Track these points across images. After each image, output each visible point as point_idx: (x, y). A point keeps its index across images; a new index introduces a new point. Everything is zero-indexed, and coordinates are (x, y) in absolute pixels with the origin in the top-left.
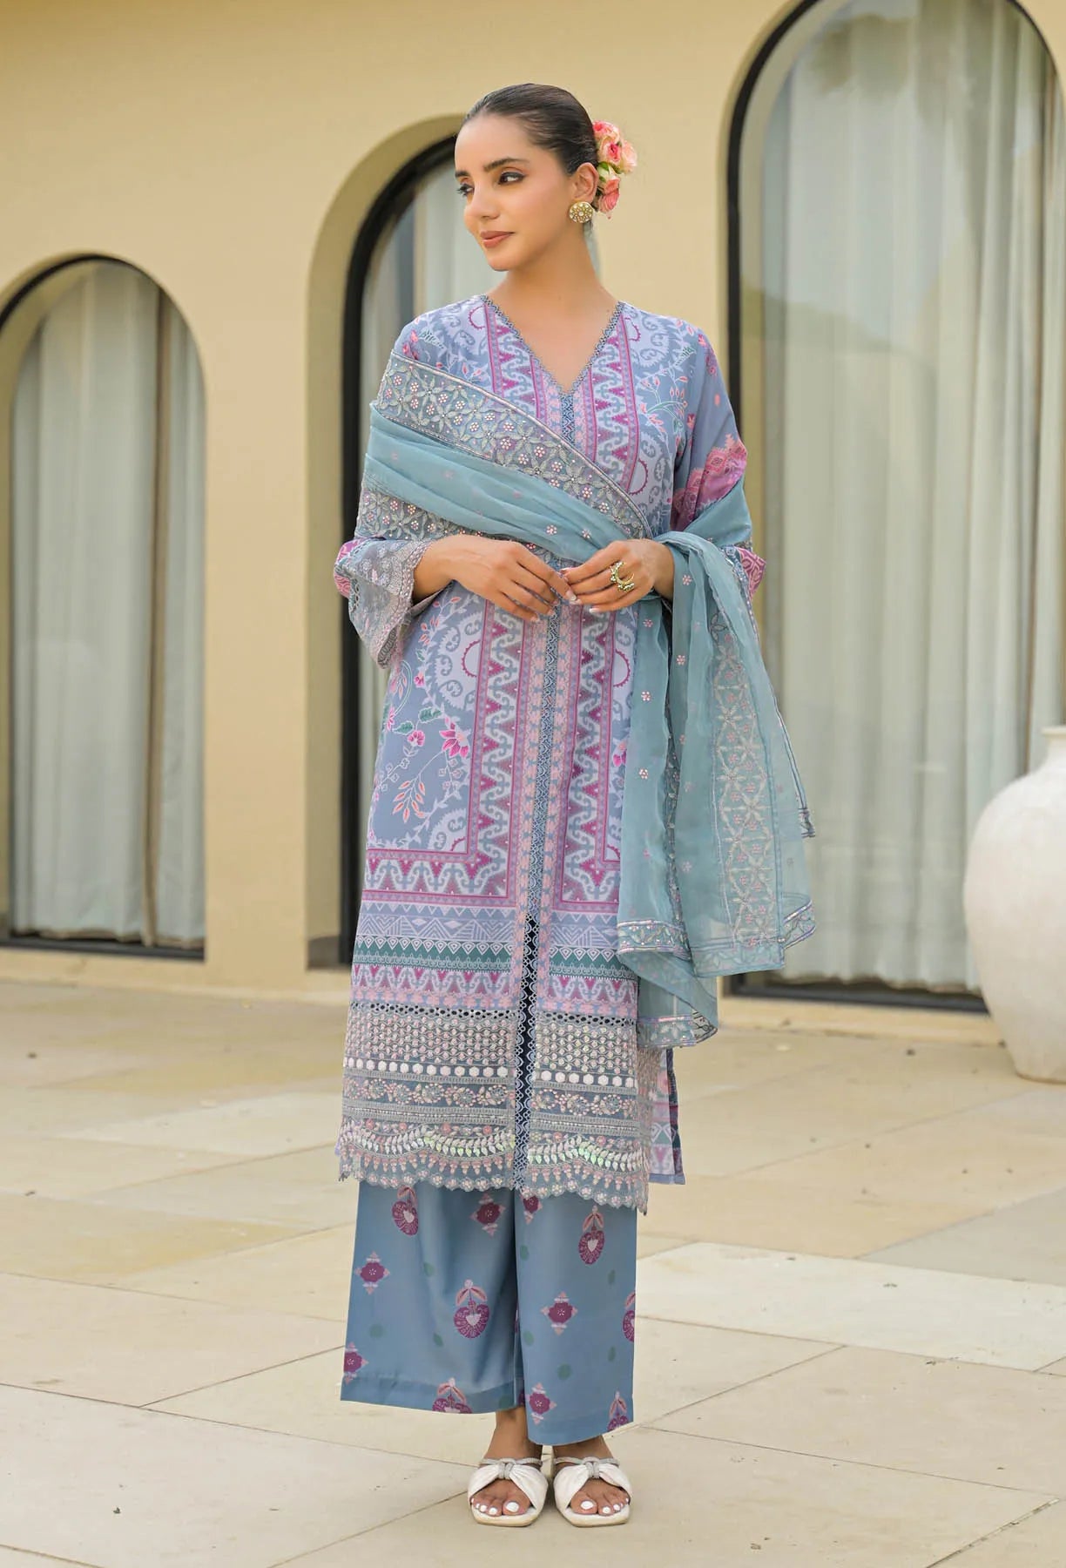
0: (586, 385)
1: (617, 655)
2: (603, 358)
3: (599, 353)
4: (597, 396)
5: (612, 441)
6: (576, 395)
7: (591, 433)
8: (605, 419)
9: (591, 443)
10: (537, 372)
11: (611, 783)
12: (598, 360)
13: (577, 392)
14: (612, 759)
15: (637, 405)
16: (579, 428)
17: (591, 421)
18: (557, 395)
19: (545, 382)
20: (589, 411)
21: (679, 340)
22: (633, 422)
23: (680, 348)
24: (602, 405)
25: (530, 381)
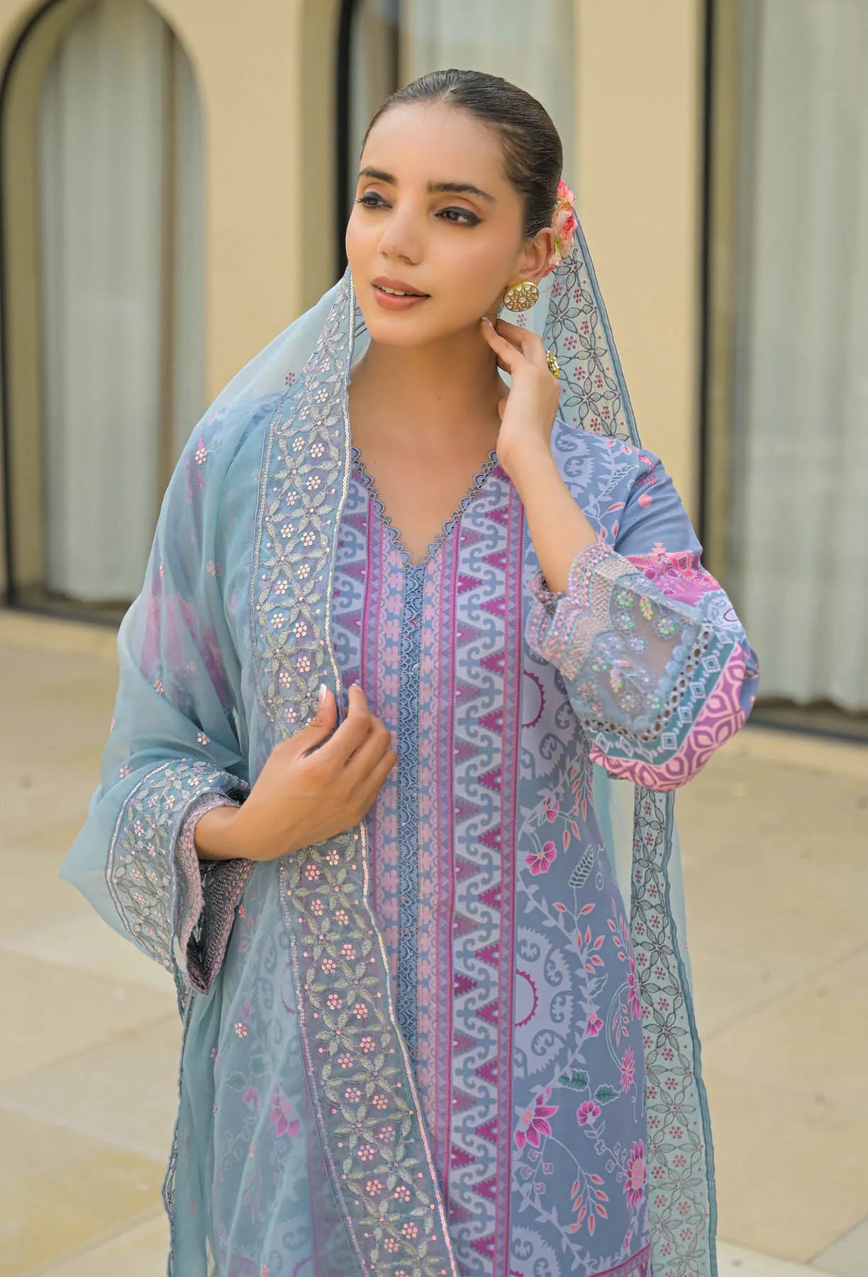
0: (449, 548)
1: (518, 978)
2: (480, 501)
3: (477, 493)
4: (464, 569)
5: (478, 643)
6: (431, 568)
7: (447, 632)
8: (470, 607)
9: (446, 646)
10: (377, 525)
11: (513, 1175)
12: (473, 505)
13: (432, 562)
14: (515, 1139)
15: (524, 582)
16: (429, 624)
17: (447, 612)
18: (401, 566)
19: (386, 545)
20: (447, 594)
21: (610, 463)
22: (512, 611)
23: (610, 474)
24: (469, 583)
25: (362, 539)
